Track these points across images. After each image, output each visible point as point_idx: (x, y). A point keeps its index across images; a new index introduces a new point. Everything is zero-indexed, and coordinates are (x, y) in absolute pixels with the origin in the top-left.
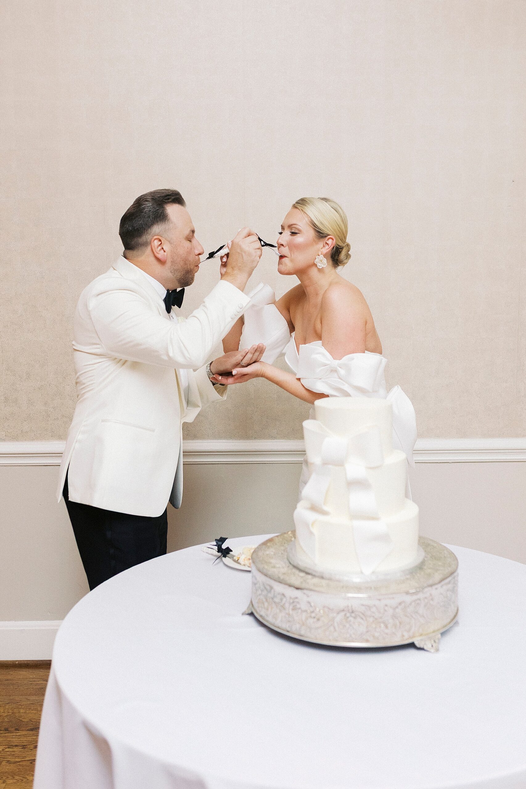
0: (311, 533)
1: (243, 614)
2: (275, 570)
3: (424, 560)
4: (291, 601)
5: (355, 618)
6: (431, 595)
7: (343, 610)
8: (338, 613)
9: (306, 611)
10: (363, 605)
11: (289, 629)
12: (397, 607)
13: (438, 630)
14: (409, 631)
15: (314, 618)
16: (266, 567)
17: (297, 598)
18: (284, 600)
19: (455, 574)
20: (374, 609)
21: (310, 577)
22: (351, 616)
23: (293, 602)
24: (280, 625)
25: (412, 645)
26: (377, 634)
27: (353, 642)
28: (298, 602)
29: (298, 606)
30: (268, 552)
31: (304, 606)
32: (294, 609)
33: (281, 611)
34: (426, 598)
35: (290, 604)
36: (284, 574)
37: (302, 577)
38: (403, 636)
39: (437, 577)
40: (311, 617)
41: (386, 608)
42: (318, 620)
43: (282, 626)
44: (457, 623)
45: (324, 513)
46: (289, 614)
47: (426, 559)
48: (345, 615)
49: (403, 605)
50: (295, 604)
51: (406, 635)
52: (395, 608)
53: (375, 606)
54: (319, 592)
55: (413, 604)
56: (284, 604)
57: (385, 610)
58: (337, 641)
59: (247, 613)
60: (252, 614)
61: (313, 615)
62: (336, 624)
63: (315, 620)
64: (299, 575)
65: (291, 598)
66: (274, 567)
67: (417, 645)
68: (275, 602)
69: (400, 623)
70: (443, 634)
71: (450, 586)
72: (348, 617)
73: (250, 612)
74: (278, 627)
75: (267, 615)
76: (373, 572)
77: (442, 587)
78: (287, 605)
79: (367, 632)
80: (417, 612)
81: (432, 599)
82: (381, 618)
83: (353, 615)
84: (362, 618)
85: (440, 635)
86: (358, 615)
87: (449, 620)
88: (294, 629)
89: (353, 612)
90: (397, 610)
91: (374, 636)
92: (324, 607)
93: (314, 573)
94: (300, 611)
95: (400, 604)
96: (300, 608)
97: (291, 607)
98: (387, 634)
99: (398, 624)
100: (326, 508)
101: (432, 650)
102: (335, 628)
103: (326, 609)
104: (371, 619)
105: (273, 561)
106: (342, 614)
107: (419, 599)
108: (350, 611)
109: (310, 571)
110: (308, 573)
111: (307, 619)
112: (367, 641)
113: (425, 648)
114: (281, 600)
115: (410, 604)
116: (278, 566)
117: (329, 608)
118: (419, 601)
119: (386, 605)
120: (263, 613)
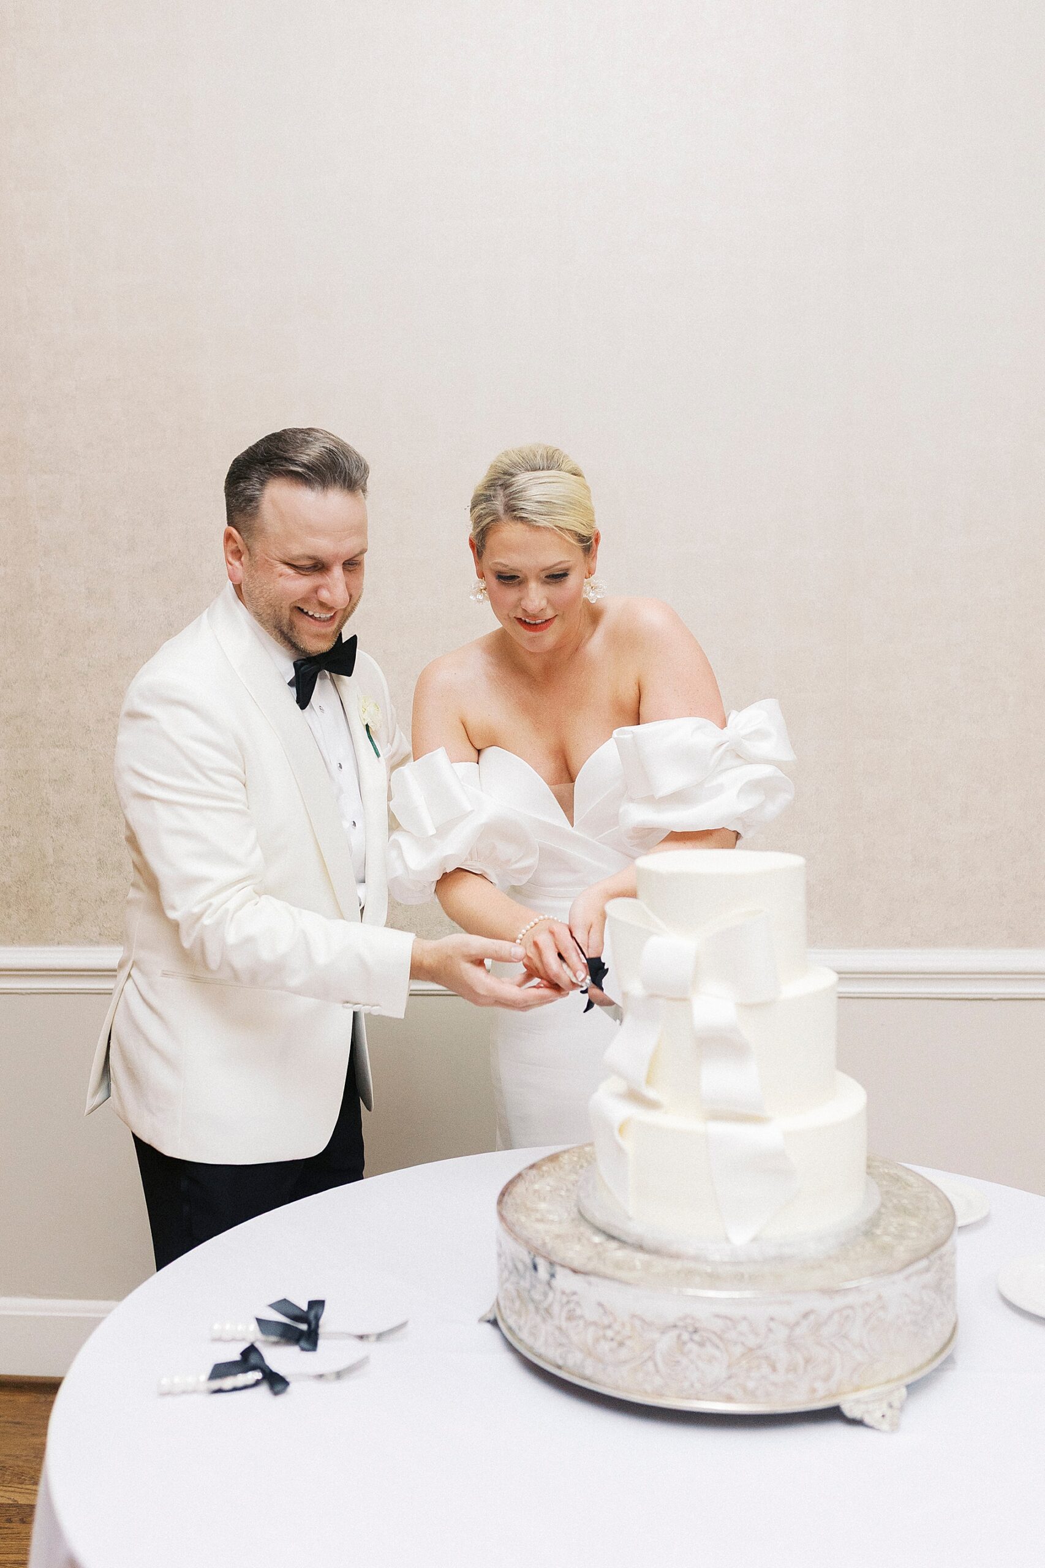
0: (620, 1149)
1: (481, 1320)
2: (540, 1227)
3: (879, 1212)
4: (565, 1299)
5: (701, 1344)
6: (880, 1297)
7: (675, 1326)
8: (664, 1331)
9: (595, 1324)
10: (717, 1316)
11: (560, 1362)
12: (797, 1324)
13: (900, 1378)
14: (827, 1378)
15: (612, 1340)
16: (523, 1219)
17: (574, 1293)
18: (551, 1295)
19: (944, 1250)
20: (743, 1327)
21: (613, 1245)
22: (692, 1340)
23: (568, 1302)
24: (542, 1350)
25: (833, 1414)
26: (751, 1385)
27: (698, 1399)
28: (578, 1303)
29: (578, 1312)
30: (536, 1187)
31: (590, 1313)
32: (570, 1318)
33: (544, 1320)
34: (867, 1304)
35: (562, 1306)
36: (558, 1236)
37: (596, 1245)
38: (814, 1391)
39: (902, 1252)
40: (604, 1337)
41: (772, 1325)
42: (621, 1344)
43: (549, 1354)
44: (950, 1360)
45: (651, 1105)
46: (560, 1329)
47: (883, 1210)
48: (679, 1337)
49: (812, 1317)
50: (572, 1306)
51: (821, 1388)
52: (792, 1327)
53: (745, 1318)
54: (621, 1281)
55: (836, 1317)
56: (551, 1305)
57: (770, 1330)
58: (661, 1395)
59: (488, 1319)
60: (494, 1323)
61: (610, 1333)
62: (659, 1358)
63: (614, 1344)
64: (589, 1240)
65: (563, 1293)
66: (541, 1220)
67: (849, 1411)
68: (533, 1300)
69: (807, 1361)
70: (912, 1388)
71: (928, 1277)
72: (685, 1343)
73: (491, 1317)
74: (540, 1356)
75: (520, 1329)
76: (754, 1240)
77: (907, 1278)
78: (556, 1309)
79: (730, 1377)
80: (846, 1337)
81: (883, 1308)
82: (760, 1347)
83: (696, 1337)
84: (717, 1347)
85: (904, 1391)
86: (708, 1338)
87: (928, 1355)
88: (570, 1362)
89: (696, 1331)
90: (798, 1331)
91: (745, 1389)
92: (633, 1316)
93: (624, 1238)
94: (581, 1323)
95: (806, 1316)
96: (581, 1317)
97: (564, 1315)
98: (774, 1384)
99: (801, 1362)
100: (651, 1093)
101: (885, 1426)
102: (656, 1365)
103: (638, 1323)
104: (738, 1350)
105: (543, 1206)
106: (673, 1334)
107: (851, 1307)
108: (691, 1329)
109: (615, 1233)
110: (612, 1237)
111: (597, 1340)
112: (729, 1399)
113: (867, 1420)
114: (546, 1295)
115: (830, 1316)
116: (551, 1217)
117: (643, 1321)
118: (849, 1312)
119: (772, 1319)
120: (511, 1322)
